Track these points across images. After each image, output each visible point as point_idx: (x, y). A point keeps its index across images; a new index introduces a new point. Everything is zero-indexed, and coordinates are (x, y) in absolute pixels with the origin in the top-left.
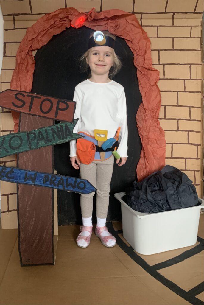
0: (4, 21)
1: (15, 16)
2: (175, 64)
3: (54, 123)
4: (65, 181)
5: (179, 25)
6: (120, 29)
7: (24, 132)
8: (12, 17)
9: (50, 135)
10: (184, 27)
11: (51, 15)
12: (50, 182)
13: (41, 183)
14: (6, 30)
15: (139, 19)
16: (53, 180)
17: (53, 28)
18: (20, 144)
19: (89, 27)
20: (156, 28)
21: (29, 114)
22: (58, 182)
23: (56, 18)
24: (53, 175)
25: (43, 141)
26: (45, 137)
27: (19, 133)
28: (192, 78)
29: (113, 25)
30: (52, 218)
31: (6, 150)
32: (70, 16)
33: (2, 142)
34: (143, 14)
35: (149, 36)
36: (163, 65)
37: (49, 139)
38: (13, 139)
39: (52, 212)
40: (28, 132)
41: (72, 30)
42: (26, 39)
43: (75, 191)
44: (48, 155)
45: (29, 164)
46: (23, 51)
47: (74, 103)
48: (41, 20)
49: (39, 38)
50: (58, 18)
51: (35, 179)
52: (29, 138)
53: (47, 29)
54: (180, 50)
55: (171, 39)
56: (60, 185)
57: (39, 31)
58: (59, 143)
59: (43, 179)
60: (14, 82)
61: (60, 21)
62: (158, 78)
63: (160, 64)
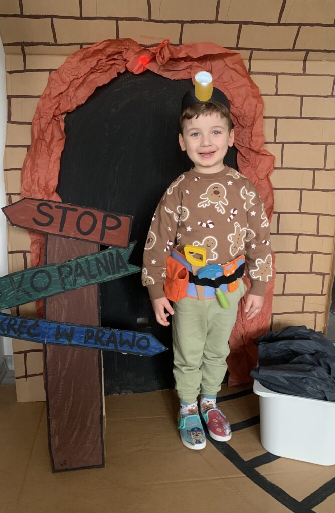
0: (6, 54)
1: (25, 46)
2: (301, 143)
3: (99, 250)
4: (118, 337)
5: (314, 73)
7: (54, 264)
8: (20, 47)
9: (94, 268)
10: (323, 77)
11: (93, 48)
12: (95, 340)
13: (82, 342)
14: (10, 72)
15: (246, 60)
16: (99, 336)
17: (94, 72)
18: (49, 283)
19: (158, 73)
20: (275, 76)
21: (60, 236)
22: (107, 339)
23: (100, 54)
24: (100, 328)
25: (83, 277)
26: (86, 271)
27: (46, 266)
28: (327, 168)
31: (27, 293)
32: (125, 51)
33: (20, 281)
34: (254, 51)
35: (262, 92)
36: (281, 145)
37: (92, 273)
38: (37, 276)
40: (60, 265)
41: (128, 76)
42: (49, 95)
43: (134, 352)
44: (92, 298)
45: (61, 313)
46: (44, 117)
47: (129, 219)
48: (74, 58)
49: (71, 92)
50: (103, 53)
51: (72, 336)
52: (61, 274)
53: (85, 76)
54: (311, 119)
55: (300, 98)
56: (111, 344)
57: (70, 79)
58: (108, 280)
59: (84, 336)
60: (27, 172)
61: (107, 60)
62: (272, 167)
63: (277, 141)
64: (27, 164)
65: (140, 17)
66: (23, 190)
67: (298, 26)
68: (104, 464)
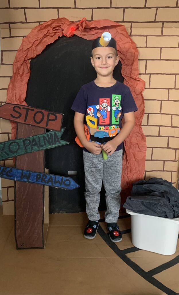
0: (1, 28)
1: (11, 24)
2: (161, 74)
3: (45, 132)
4: (54, 179)
5: (168, 35)
9: (42, 141)
10: (173, 37)
11: (45, 24)
12: (42, 180)
13: (34, 180)
14: (3, 38)
15: (129, 28)
16: (44, 178)
17: (46, 37)
18: (18, 149)
19: (80, 37)
20: (145, 37)
21: (25, 124)
22: (48, 180)
23: (49, 27)
24: (44, 174)
25: (36, 146)
28: (176, 88)
30: (42, 209)
31: (7, 154)
32: (62, 25)
33: (3, 147)
34: (133, 23)
35: (138, 46)
36: (149, 75)
37: (41, 144)
38: (12, 145)
40: (24, 139)
41: (64, 39)
42: (22, 50)
43: (61, 187)
44: (41, 157)
45: (24, 165)
46: (19, 61)
47: (62, 115)
48: (35, 30)
49: (34, 48)
51: (29, 178)
52: (24, 144)
53: (41, 39)
54: (166, 60)
55: (159, 49)
56: (49, 183)
57: (33, 41)
58: (49, 148)
59: (36, 178)
60: (10, 90)
62: (144, 87)
63: (147, 73)
64: (10, 86)
65: (70, 7)
66: (8, 100)
67: (156, 9)
68: (43, 247)
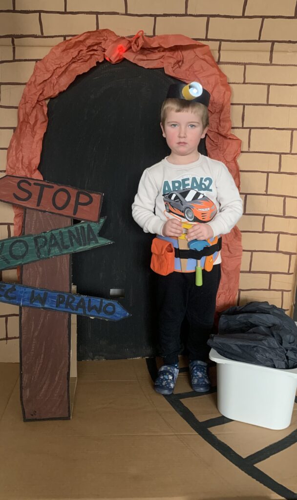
1: (15, 38)
2: (268, 128)
3: (71, 223)
4: (87, 303)
5: (281, 64)
6: (185, 67)
7: (31, 235)
8: (10, 39)
9: (67, 240)
11: (75, 40)
12: (66, 304)
13: (53, 305)
14: (1, 62)
15: (216, 50)
16: (70, 301)
17: (75, 62)
18: (26, 252)
19: (134, 62)
20: (243, 66)
21: (37, 210)
22: (76, 304)
23: (81, 46)
24: (70, 294)
25: (56, 247)
26: (60, 242)
27: (24, 237)
28: (292, 152)
29: (173, 61)
30: (67, 354)
31: (6, 260)
32: (103, 42)
33: (1, 249)
34: (223, 43)
36: (249, 130)
37: (65, 244)
38: (15, 245)
39: (68, 346)
40: (36, 236)
41: (107, 66)
42: (34, 82)
44: (65, 266)
45: (36, 279)
46: (29, 102)
47: (100, 196)
48: (58, 49)
49: (54, 80)
50: (83, 45)
51: (45, 301)
52: (36, 244)
53: (68, 65)
54: (278, 106)
55: (266, 86)
56: (79, 309)
57: (53, 68)
58: (80, 251)
59: (56, 301)
60: (12, 151)
61: (87, 50)
62: (239, 150)
63: (244, 126)
64: (13, 144)
65: (118, 12)
66: (9, 168)
67: (261, 19)
68: (70, 416)
